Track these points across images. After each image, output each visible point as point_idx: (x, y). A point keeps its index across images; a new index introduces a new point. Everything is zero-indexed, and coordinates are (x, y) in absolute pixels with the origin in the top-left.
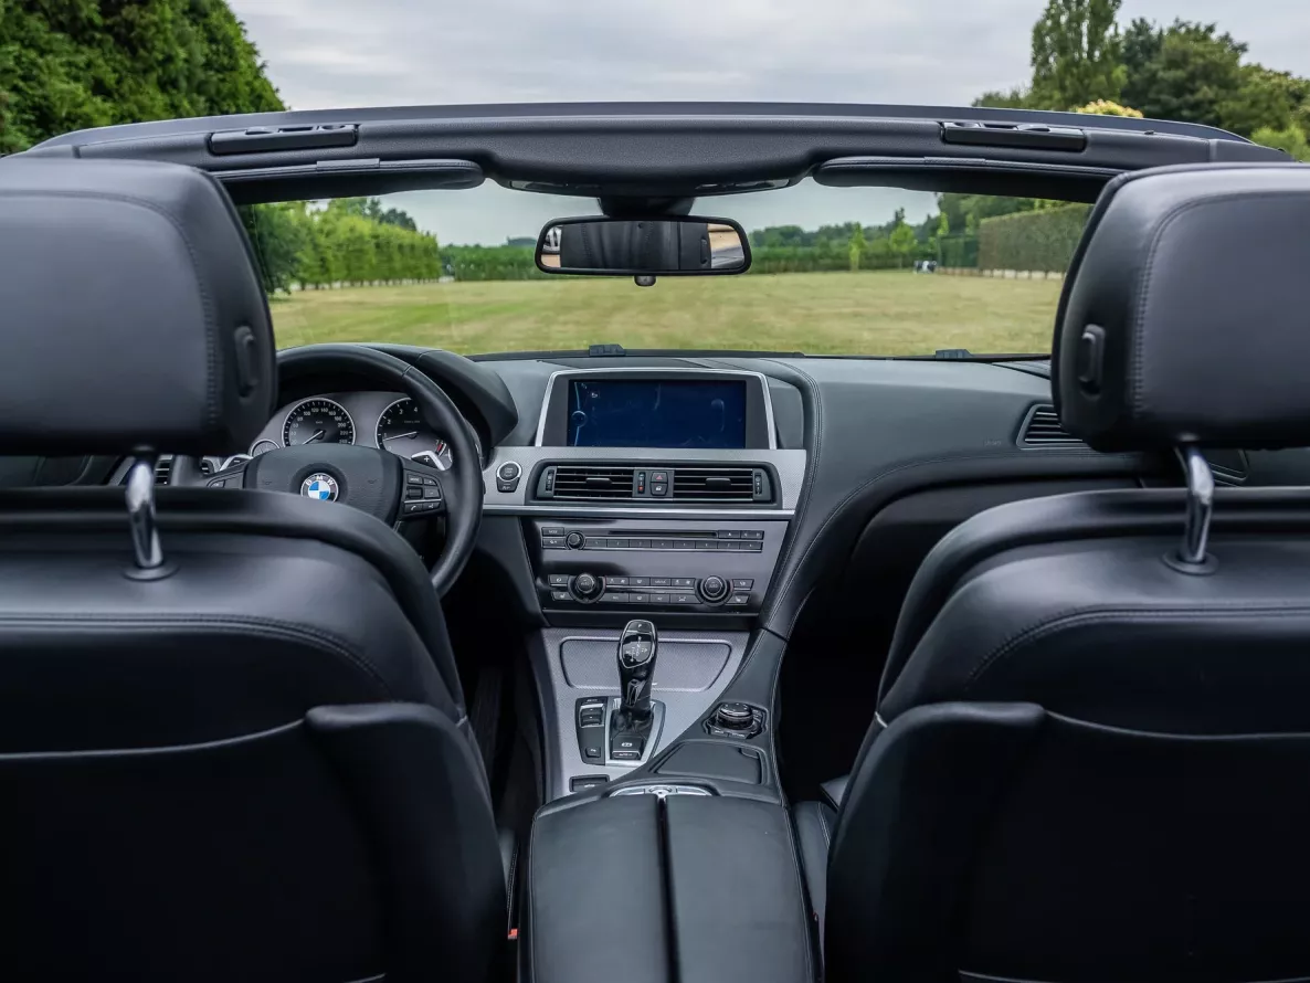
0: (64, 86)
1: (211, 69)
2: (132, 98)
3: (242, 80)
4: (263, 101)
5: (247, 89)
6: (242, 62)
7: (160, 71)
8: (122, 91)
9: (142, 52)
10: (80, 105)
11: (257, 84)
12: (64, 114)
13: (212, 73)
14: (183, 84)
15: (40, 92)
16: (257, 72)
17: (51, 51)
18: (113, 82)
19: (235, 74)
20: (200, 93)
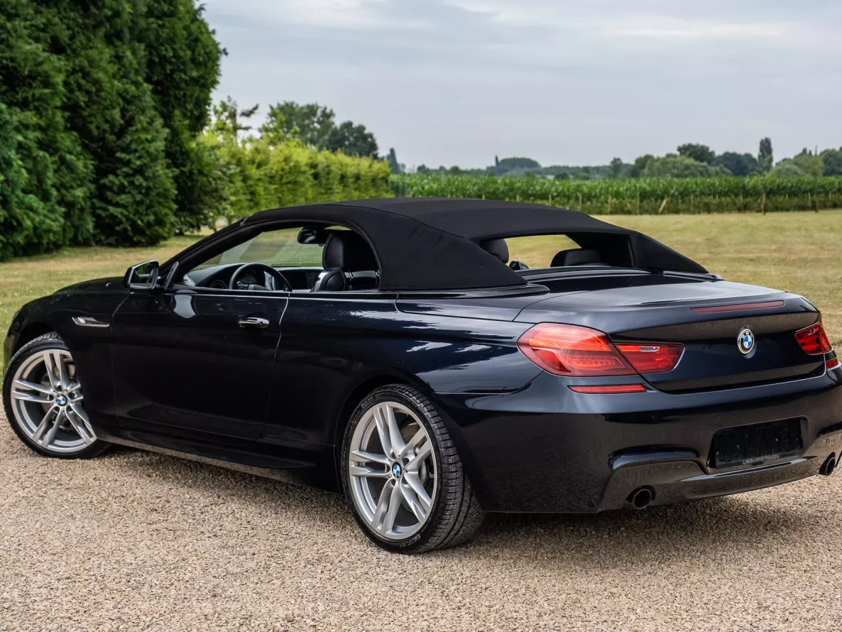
0: (28, 47)
1: (152, 17)
2: (83, 53)
3: (179, 25)
4: (200, 45)
5: (185, 32)
6: (181, 8)
7: (108, 25)
8: (74, 47)
9: (93, 9)
10: (41, 64)
11: (194, 27)
12: (26, 73)
13: (152, 20)
14: (127, 35)
15: (7, 54)
16: (194, 15)
17: (17, 15)
18: (66, 39)
19: (175, 19)
20: (140, 41)
